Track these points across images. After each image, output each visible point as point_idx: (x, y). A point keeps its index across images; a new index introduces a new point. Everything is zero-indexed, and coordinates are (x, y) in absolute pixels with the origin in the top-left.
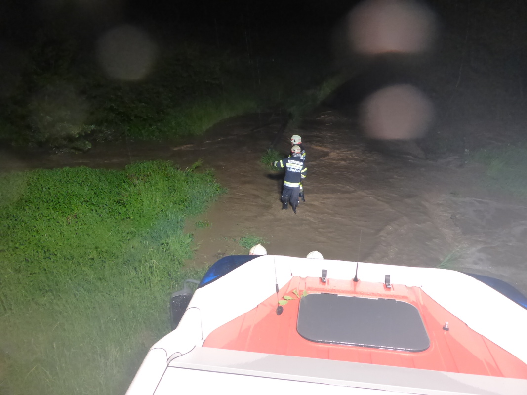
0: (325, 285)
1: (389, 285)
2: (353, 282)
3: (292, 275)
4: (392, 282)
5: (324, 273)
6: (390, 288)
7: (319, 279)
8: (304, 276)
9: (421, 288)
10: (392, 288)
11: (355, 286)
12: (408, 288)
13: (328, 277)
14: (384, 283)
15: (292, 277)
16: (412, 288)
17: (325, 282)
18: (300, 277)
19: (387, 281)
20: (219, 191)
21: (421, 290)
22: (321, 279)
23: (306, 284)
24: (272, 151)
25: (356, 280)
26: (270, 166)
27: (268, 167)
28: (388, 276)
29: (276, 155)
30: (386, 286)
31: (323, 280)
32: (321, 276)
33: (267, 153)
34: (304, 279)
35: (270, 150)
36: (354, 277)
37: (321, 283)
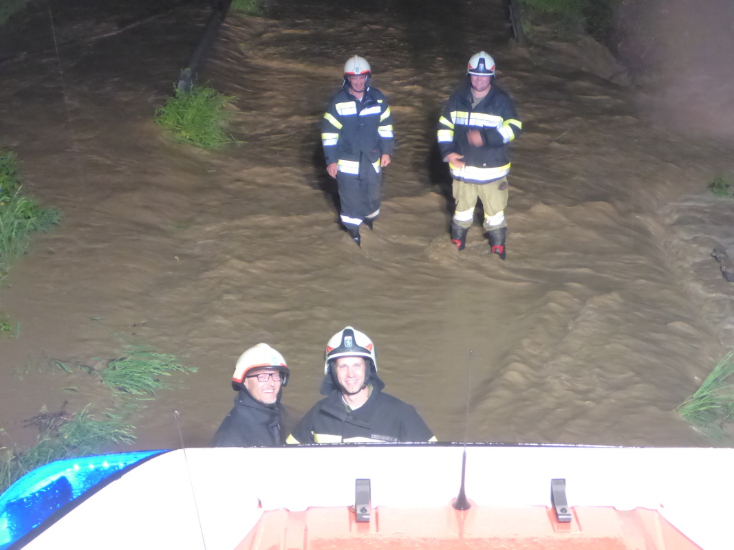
0: (368, 528)
1: (564, 510)
2: (453, 511)
3: (260, 504)
4: (572, 499)
5: (363, 490)
6: (568, 522)
7: (346, 512)
8: (296, 507)
9: (660, 510)
10: (573, 523)
11: (461, 525)
12: (623, 514)
13: (375, 501)
14: (550, 506)
15: (261, 511)
16: (632, 515)
17: (367, 521)
18: (288, 510)
19: (558, 498)
20: (33, 219)
21: (661, 518)
22: (352, 510)
23: (306, 530)
24: (187, 89)
25: (462, 504)
26: (184, 133)
27: (178, 136)
28: (559, 483)
29: (202, 101)
30: (557, 515)
31: (359, 515)
32: (352, 502)
33: (174, 94)
34: (298, 517)
35: (181, 83)
36: (456, 494)
37: (354, 525)
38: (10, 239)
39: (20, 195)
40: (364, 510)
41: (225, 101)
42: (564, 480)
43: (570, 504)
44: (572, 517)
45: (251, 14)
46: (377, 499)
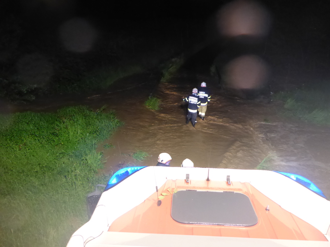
0: (188, 184)
1: (229, 182)
2: (206, 181)
3: (166, 178)
5: (188, 176)
6: (230, 184)
8: (174, 179)
9: (250, 183)
10: (231, 184)
11: (208, 184)
12: (242, 183)
14: (226, 181)
15: (167, 180)
16: (244, 184)
17: (188, 182)
18: (172, 180)
19: (228, 179)
20: (119, 124)
21: (250, 185)
22: (185, 180)
23: (176, 184)
24: (151, 98)
25: (208, 180)
26: (150, 107)
27: (149, 107)
28: (228, 176)
29: (154, 100)
30: (228, 183)
31: (187, 181)
32: (185, 178)
33: (148, 99)
34: (174, 181)
35: (150, 96)
36: (207, 178)
37: (186, 183)
38: (113, 128)
39: (116, 119)
40: (188, 180)
41: (159, 100)
42: (229, 176)
43: (230, 181)
44: (231, 183)
45: (164, 82)
46: (190, 178)
